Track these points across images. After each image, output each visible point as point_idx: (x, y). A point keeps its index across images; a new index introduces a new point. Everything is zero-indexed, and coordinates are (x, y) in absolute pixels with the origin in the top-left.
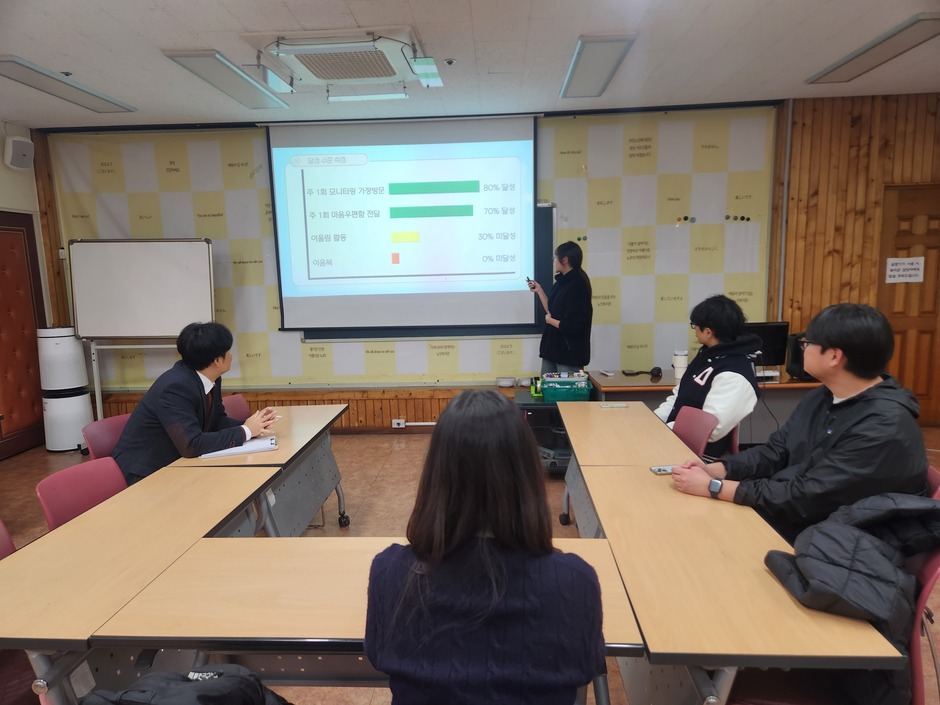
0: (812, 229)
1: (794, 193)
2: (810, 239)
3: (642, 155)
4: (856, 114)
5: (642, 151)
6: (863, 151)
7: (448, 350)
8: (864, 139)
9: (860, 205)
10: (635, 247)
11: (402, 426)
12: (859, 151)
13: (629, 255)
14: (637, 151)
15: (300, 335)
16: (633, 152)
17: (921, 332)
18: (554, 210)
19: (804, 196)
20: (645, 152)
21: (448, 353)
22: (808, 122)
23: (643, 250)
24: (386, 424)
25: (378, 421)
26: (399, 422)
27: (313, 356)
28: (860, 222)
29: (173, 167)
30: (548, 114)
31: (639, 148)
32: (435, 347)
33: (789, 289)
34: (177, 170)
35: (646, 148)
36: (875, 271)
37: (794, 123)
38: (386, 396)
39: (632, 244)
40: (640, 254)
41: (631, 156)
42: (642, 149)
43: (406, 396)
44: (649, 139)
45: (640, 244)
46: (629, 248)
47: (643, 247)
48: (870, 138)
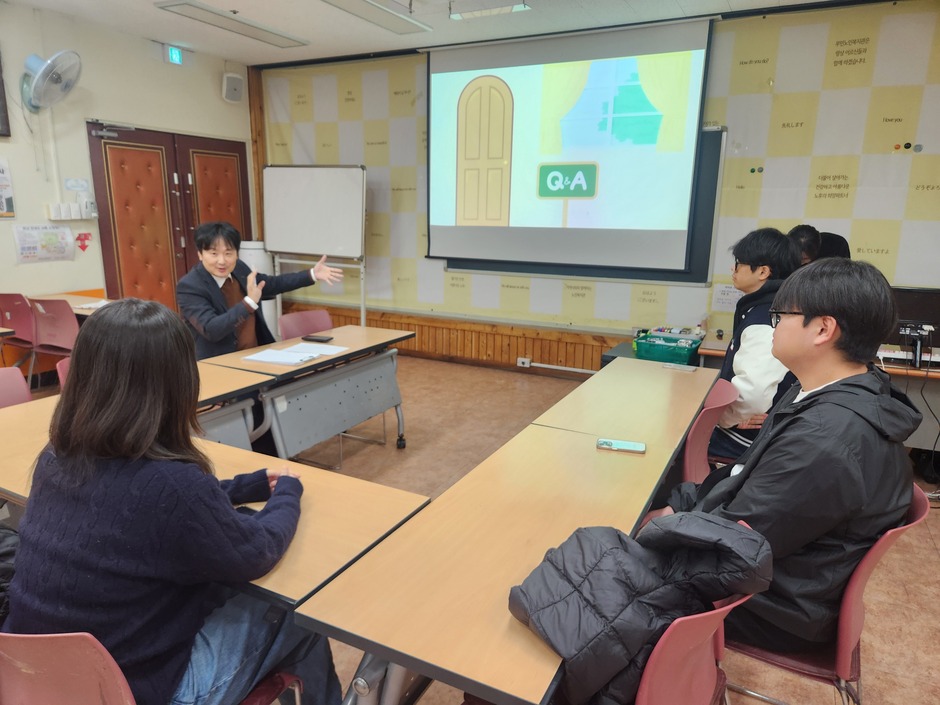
3: (852, 62)
5: (852, 57)
7: (583, 291)
10: (828, 182)
11: (527, 365)
13: (818, 192)
14: (845, 57)
15: (443, 263)
16: (839, 58)
18: (724, 134)
20: (858, 57)
21: (584, 295)
23: (839, 187)
24: (512, 362)
25: (505, 357)
26: (523, 361)
27: (453, 285)
29: (350, 97)
30: (726, 16)
31: (849, 52)
32: (571, 287)
34: (353, 100)
35: (860, 52)
38: (515, 333)
40: (834, 191)
41: (836, 63)
42: (853, 54)
43: (534, 336)
44: (865, 41)
45: (835, 178)
46: (820, 182)
47: (841, 182)
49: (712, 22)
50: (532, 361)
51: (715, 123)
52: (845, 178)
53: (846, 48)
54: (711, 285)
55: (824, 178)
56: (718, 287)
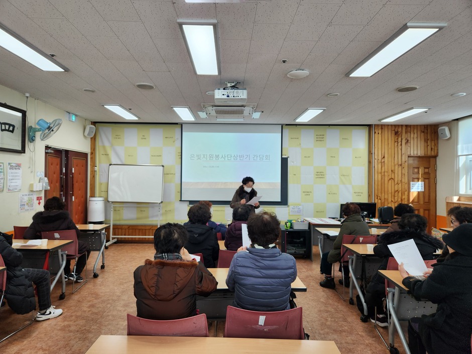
0: (383, 170)
1: (376, 157)
2: (383, 174)
3: (321, 141)
4: (396, 130)
6: (399, 144)
8: (400, 139)
9: (400, 163)
10: (318, 174)
12: (398, 143)
13: (317, 176)
14: (319, 139)
15: (187, 203)
16: (317, 139)
17: (425, 210)
18: (289, 159)
19: (380, 159)
20: (322, 139)
22: (380, 132)
28: (400, 168)
29: (144, 137)
30: (287, 125)
33: (376, 192)
34: (145, 139)
36: (406, 186)
37: (375, 133)
39: (318, 173)
40: (321, 176)
41: (317, 141)
42: (320, 138)
44: (323, 135)
45: (320, 172)
46: (317, 174)
47: (322, 174)
48: (402, 139)
49: (282, 126)
51: (285, 155)
52: (323, 172)
53: (319, 136)
54: (289, 206)
56: (291, 207)
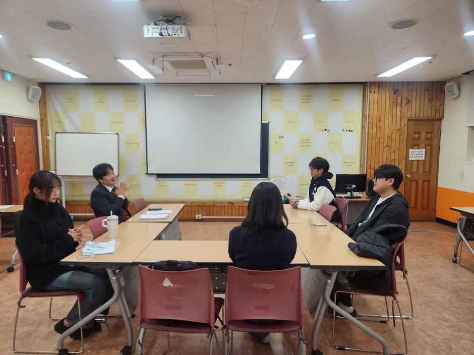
0: (378, 136)
1: (371, 121)
2: (378, 140)
3: (307, 102)
4: (396, 89)
6: (399, 105)
7: (221, 184)
8: (399, 99)
11: (200, 218)
13: (302, 144)
16: (303, 101)
17: (424, 181)
18: (269, 124)
19: (375, 123)
21: (221, 186)
22: (376, 91)
23: (307, 143)
24: (193, 217)
25: (189, 216)
26: (199, 216)
27: (160, 186)
28: (398, 133)
29: (101, 101)
30: (267, 84)
32: (215, 183)
33: (369, 161)
34: (103, 102)
35: (309, 99)
36: (404, 153)
37: (370, 92)
38: (193, 205)
43: (202, 205)
44: (310, 96)
45: (306, 140)
46: (302, 141)
47: (308, 141)
48: (402, 99)
49: (262, 86)
50: (202, 216)
51: (266, 120)
52: (309, 140)
53: (305, 98)
54: (269, 179)
55: (303, 140)
56: (273, 179)
